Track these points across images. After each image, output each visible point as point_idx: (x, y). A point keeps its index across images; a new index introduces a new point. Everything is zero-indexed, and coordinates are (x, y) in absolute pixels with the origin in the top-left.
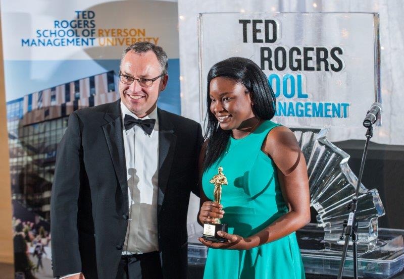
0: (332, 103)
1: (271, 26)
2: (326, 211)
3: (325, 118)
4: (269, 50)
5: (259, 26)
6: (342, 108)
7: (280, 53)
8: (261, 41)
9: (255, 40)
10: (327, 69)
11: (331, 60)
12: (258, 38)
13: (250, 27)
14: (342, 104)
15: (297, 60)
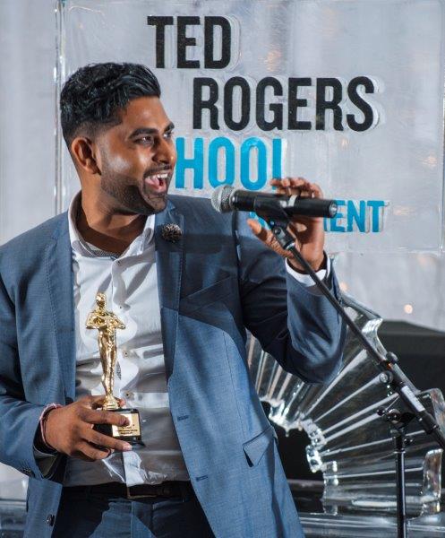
0: (346, 201)
1: (218, 30)
2: (326, 436)
3: (331, 233)
4: (212, 83)
5: (191, 31)
6: (369, 212)
7: (237, 92)
8: (195, 65)
9: (183, 63)
10: (338, 126)
11: (347, 106)
12: (189, 58)
13: (171, 32)
14: (370, 203)
15: (273, 107)
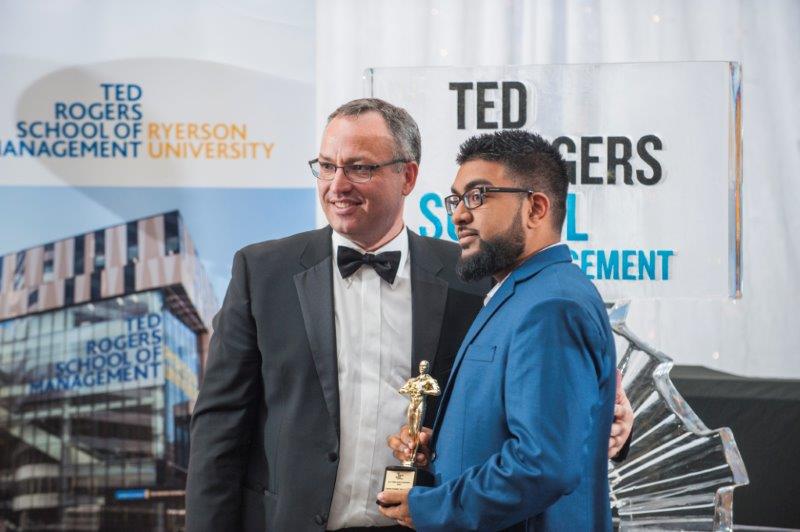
0: (637, 251)
1: (515, 94)
2: (621, 474)
3: (623, 281)
6: (659, 260)
8: (493, 125)
9: (481, 124)
10: (628, 180)
11: (637, 163)
12: (488, 119)
13: (471, 97)
14: (659, 253)
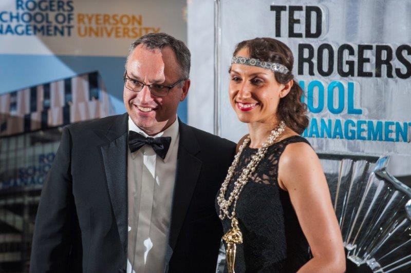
0: (395, 122)
1: (314, 14)
4: (309, 47)
5: (297, 15)
6: (410, 130)
7: (326, 52)
8: (300, 35)
9: (291, 34)
10: (390, 75)
11: (396, 63)
12: (296, 31)
13: (285, 15)
14: (410, 124)
15: (348, 62)
